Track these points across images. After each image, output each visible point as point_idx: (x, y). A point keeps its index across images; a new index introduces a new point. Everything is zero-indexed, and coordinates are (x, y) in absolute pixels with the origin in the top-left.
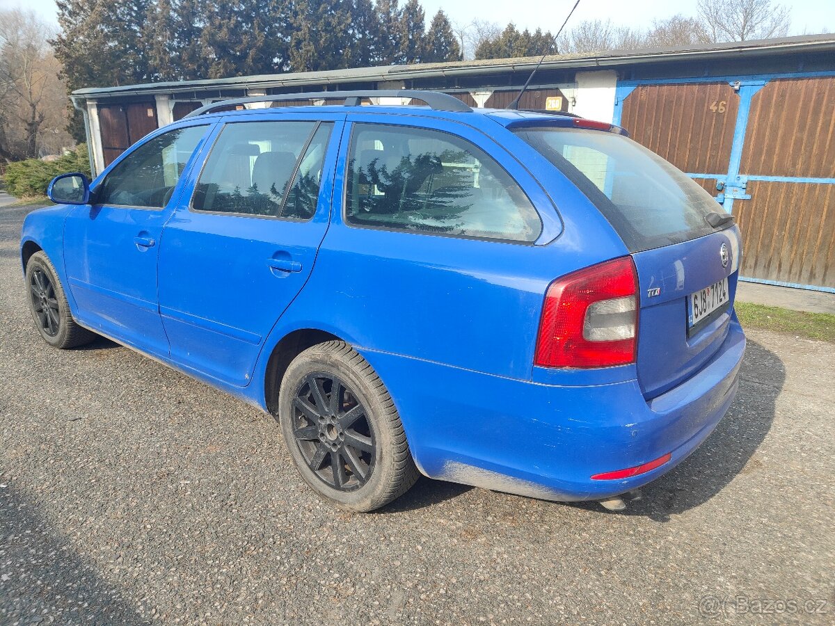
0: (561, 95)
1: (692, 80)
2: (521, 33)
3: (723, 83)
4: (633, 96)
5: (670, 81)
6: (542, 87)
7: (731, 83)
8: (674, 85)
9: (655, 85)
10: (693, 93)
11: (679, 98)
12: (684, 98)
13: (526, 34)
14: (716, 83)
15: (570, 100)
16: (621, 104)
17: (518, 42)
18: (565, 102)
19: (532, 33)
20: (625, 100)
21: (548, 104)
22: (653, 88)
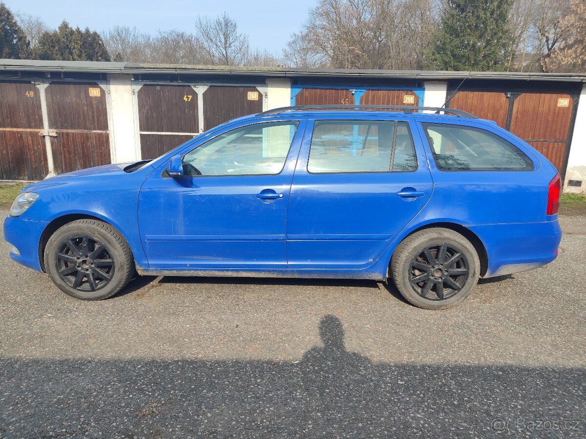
0: (258, 91)
1: (331, 87)
2: (74, 29)
3: (346, 90)
4: (301, 94)
5: (320, 87)
6: (244, 85)
7: (350, 90)
8: (323, 89)
9: (313, 88)
10: (332, 94)
11: (326, 96)
12: (328, 96)
13: (78, 31)
14: (343, 89)
15: (264, 94)
16: (294, 98)
17: (74, 37)
18: (260, 95)
19: (83, 30)
20: (297, 96)
21: (250, 96)
22: (312, 90)
